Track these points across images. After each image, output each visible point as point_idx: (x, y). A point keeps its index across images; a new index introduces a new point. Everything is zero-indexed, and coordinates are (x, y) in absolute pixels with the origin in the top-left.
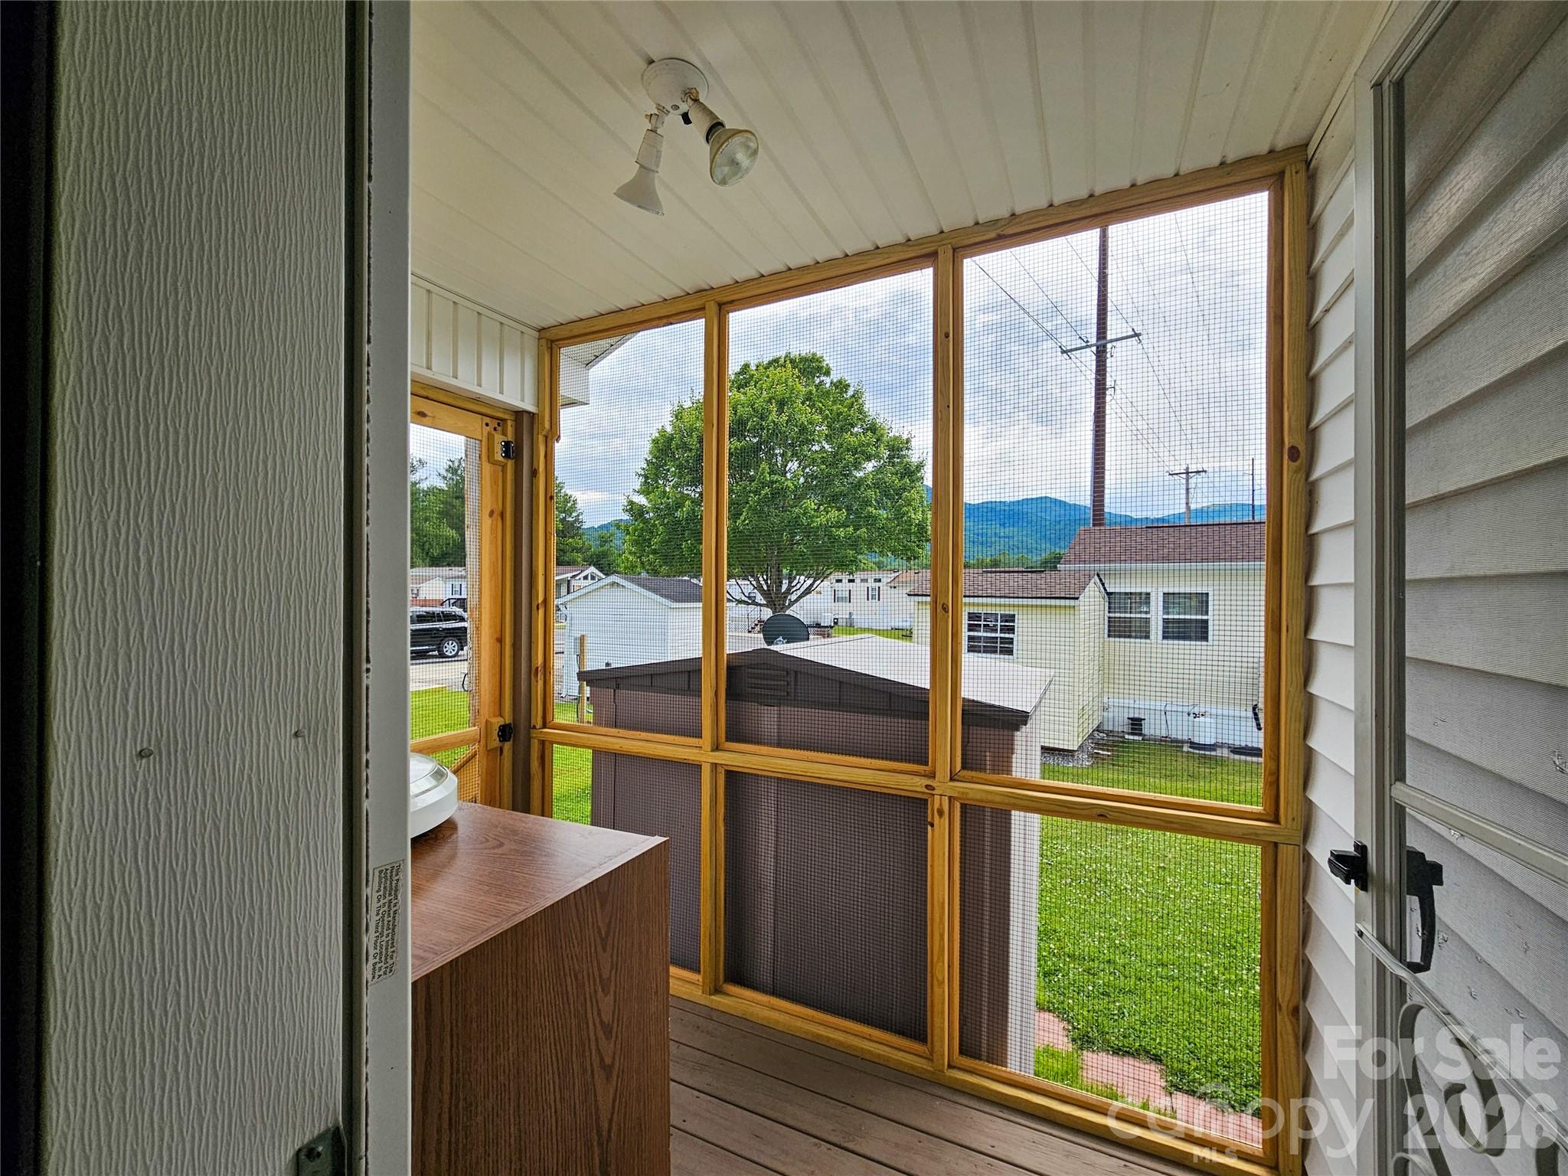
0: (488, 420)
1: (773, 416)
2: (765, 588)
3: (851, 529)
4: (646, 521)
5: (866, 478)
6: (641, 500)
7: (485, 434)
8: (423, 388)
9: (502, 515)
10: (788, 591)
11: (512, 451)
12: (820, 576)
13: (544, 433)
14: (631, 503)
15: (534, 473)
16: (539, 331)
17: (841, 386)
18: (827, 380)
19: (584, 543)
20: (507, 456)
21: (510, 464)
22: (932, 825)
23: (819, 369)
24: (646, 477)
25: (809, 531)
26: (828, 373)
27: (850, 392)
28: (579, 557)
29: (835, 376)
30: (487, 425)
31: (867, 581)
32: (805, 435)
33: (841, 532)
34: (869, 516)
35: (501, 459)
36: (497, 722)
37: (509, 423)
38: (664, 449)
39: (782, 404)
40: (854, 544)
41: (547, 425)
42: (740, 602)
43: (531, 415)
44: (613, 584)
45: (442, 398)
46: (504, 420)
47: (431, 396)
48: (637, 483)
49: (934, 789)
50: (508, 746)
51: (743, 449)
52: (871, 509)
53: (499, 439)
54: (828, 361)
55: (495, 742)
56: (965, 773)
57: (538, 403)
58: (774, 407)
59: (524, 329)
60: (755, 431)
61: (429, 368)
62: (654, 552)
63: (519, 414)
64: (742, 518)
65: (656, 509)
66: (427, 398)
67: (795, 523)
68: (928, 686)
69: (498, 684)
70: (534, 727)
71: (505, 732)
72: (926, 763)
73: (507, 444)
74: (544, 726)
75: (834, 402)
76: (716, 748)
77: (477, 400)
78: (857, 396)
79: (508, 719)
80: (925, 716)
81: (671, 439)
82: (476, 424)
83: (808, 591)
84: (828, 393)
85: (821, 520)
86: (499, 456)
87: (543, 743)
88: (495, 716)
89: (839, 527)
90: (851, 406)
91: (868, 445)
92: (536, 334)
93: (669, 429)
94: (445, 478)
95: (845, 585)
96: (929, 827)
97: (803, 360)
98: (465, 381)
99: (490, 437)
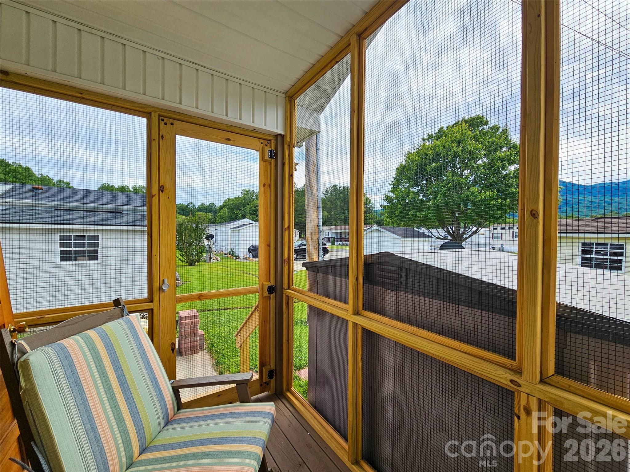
0: (262, 141)
1: (455, 149)
2: (451, 231)
3: (500, 200)
4: (393, 204)
5: (510, 173)
6: (391, 195)
7: (261, 147)
8: (227, 127)
9: (270, 186)
10: (464, 233)
11: (273, 154)
12: (481, 226)
13: (287, 144)
14: (387, 196)
15: (283, 164)
16: (286, 94)
17: (495, 128)
18: (486, 127)
19: (374, 216)
20: (271, 157)
21: (273, 161)
22: (519, 418)
23: (481, 122)
24: (393, 185)
25: (475, 204)
26: (486, 123)
27: (500, 130)
28: (372, 221)
29: (491, 125)
30: (262, 143)
31: (512, 228)
32: (473, 156)
33: (494, 202)
34: (512, 193)
35: (268, 159)
36: (267, 284)
37: (272, 141)
38: (401, 171)
39: (459, 142)
40: (502, 208)
41: (288, 140)
42: (437, 238)
43: (283, 136)
44: (376, 230)
45: (237, 131)
46: (270, 140)
47: (232, 130)
48: (390, 188)
49: (520, 386)
50: (272, 296)
51: (438, 167)
52: (512, 189)
53: (267, 149)
54: (487, 117)
55: (266, 294)
56: (559, 379)
57: (285, 130)
58: (454, 144)
59: (278, 93)
60: (444, 158)
61: (227, 116)
62: (397, 216)
63: (277, 136)
64: (438, 199)
65: (397, 198)
66: (231, 132)
67: (466, 200)
68: (516, 288)
69: (268, 266)
70: (284, 289)
71: (271, 290)
72: (514, 358)
73: (271, 151)
74: (289, 288)
75: (491, 137)
76: (357, 313)
77: (255, 130)
78: (504, 132)
79: (273, 283)
80: (513, 314)
81: (405, 166)
82: (256, 142)
83: (475, 233)
84: (487, 133)
85: (482, 196)
86: (267, 157)
87: (288, 297)
88: (266, 281)
89: (492, 200)
90: (501, 137)
91: (511, 155)
92: (284, 96)
93: (404, 163)
94: (325, 194)
95: (499, 231)
96: (516, 419)
97: (473, 119)
98: (246, 120)
99: (263, 148)
